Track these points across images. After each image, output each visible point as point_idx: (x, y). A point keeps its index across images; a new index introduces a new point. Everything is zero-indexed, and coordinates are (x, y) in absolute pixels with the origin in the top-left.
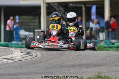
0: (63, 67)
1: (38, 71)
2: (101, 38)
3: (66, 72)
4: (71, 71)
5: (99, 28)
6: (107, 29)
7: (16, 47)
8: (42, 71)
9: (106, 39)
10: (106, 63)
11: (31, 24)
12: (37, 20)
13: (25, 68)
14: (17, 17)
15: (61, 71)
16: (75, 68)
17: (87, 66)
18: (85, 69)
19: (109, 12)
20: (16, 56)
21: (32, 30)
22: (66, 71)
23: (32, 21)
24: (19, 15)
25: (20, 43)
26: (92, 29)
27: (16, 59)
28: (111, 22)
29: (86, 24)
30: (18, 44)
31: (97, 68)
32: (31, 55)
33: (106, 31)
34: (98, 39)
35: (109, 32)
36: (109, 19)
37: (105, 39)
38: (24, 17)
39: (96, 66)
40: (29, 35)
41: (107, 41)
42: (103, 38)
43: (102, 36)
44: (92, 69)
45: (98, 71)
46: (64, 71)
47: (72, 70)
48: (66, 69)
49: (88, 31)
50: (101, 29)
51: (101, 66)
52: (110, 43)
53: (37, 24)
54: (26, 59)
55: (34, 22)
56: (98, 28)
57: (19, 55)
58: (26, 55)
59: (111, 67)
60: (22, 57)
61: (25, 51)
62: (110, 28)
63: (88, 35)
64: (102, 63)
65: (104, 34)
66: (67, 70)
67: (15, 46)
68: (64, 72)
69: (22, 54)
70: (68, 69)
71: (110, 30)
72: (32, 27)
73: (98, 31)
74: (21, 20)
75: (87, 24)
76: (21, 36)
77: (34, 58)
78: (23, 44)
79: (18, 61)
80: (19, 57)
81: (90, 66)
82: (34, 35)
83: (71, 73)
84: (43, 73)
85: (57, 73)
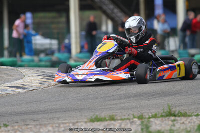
1: (68, 107)
3: (114, 106)
5: (169, 30)
7: (29, 66)
8: (74, 107)
10: (181, 90)
11: (53, 26)
12: (63, 19)
13: (45, 102)
15: (106, 105)
16: (130, 99)
17: (149, 96)
18: (147, 101)
20: (29, 82)
21: (56, 36)
23: (56, 20)
25: (36, 58)
27: (29, 87)
30: (33, 61)
31: (166, 99)
34: (167, 48)
38: (41, 15)
39: (165, 96)
40: (51, 44)
45: (168, 104)
46: (111, 105)
47: (124, 103)
48: (115, 102)
51: (173, 95)
53: (64, 25)
54: (46, 86)
55: (59, 23)
57: (35, 80)
60: (40, 83)
61: (45, 72)
67: (28, 63)
69: (40, 78)
72: (55, 31)
74: (37, 20)
77: (60, 85)
79: (33, 90)
80: (35, 84)
81: (154, 95)
82: (59, 44)
83: (123, 108)
84: (76, 110)
85: (100, 109)
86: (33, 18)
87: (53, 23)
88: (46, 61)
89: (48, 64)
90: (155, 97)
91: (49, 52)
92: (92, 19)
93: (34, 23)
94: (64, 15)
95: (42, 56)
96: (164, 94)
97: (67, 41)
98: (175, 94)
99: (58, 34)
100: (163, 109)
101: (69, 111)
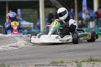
1: (39, 56)
2: (91, 26)
4: (67, 56)
8: (42, 56)
10: (96, 48)
11: (31, 16)
12: (36, 12)
13: (28, 54)
15: (59, 56)
16: (71, 53)
17: (80, 51)
18: (79, 54)
19: (97, 4)
20: (20, 44)
21: (32, 21)
22: (62, 55)
23: (32, 13)
27: (20, 46)
31: (89, 52)
38: (25, 10)
40: (30, 25)
42: (93, 26)
44: (85, 53)
46: (61, 55)
48: (63, 54)
49: (80, 21)
51: (92, 51)
53: (37, 15)
54: (28, 46)
55: (34, 14)
57: (23, 43)
58: (28, 42)
60: (25, 45)
61: (28, 39)
64: (93, 48)
65: (94, 23)
69: (25, 42)
72: (32, 18)
74: (23, 13)
75: (79, 14)
76: (23, 26)
79: (22, 48)
80: (23, 45)
82: (34, 25)
83: (67, 57)
84: (44, 58)
85: (56, 58)
86: (21, 12)
90: (84, 52)
91: (29, 29)
92: (51, 12)
93: (21, 14)
94: (37, 10)
95: (26, 31)
96: (88, 50)
97: (38, 23)
98: (93, 50)
99: (34, 19)
100: (88, 58)
101: (40, 58)
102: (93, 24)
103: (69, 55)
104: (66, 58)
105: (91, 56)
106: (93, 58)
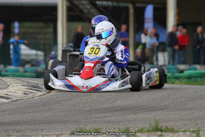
0: (95, 112)
1: (52, 119)
2: (161, 62)
3: (100, 119)
4: (109, 119)
5: (157, 44)
6: (171, 45)
7: (13, 76)
8: (59, 118)
9: (169, 63)
10: (168, 105)
11: (40, 36)
12: (51, 30)
13: (29, 113)
14: (16, 24)
15: (92, 118)
16: (116, 113)
17: (136, 111)
18: (133, 116)
19: (175, 16)
20: (13, 92)
21: (42, 47)
23: (43, 31)
24: (20, 21)
25: (21, 69)
26: (144, 45)
27: (13, 97)
28: (178, 34)
29: (135, 38)
30: (18, 71)
31: (154, 114)
32: (40, 91)
33: (169, 49)
34: (155, 63)
35: (174, 51)
36: (175, 28)
37: (167, 63)
38: (28, 24)
39: (152, 111)
40: (37, 55)
41: (170, 66)
42: (165, 61)
43: (162, 58)
44: (145, 115)
45: (155, 119)
46: (96, 118)
48: (101, 115)
49: (139, 50)
50: (162, 46)
51: (160, 110)
52: (175, 71)
53: (51, 36)
54: (30, 96)
55: (46, 33)
56: (155, 43)
57: (19, 90)
58: (31, 89)
59: (178, 112)
60: (25, 94)
61: (30, 83)
62: (175, 45)
63: (137, 56)
64: (162, 105)
65: (166, 54)
66: (102, 117)
67: (12, 74)
68: (95, 120)
69: (24, 88)
70: (104, 115)
71: (177, 47)
72: (42, 42)
73: (155, 49)
74: (23, 30)
75: (137, 36)
76: (23, 57)
77: (45, 96)
78: (25, 72)
79: (17, 100)
80: (19, 94)
81: (141, 109)
82: (45, 56)
83: (108, 122)
84: (60, 122)
85: (85, 122)
87: (39, 33)
88: (31, 72)
89: (33, 74)
90: (142, 112)
91: (34, 63)
92: (79, 29)
93: (20, 33)
94: (52, 25)
95: (28, 66)
96: (151, 109)
97: (53, 53)
98: (163, 109)
99: (45, 44)
100: (150, 124)
101: (53, 123)
102: (164, 57)
103: (113, 118)
104: (106, 123)
105: (156, 121)
106: (161, 125)
